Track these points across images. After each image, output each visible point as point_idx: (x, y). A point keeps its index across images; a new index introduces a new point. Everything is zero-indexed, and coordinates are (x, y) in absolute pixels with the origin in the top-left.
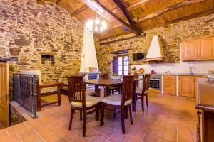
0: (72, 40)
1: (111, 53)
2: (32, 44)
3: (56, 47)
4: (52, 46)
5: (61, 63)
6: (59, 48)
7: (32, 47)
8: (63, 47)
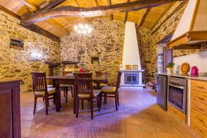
0: (112, 41)
1: (159, 43)
2: (86, 52)
3: (99, 51)
4: (97, 50)
5: (104, 62)
6: (102, 51)
7: (86, 54)
8: (105, 49)
